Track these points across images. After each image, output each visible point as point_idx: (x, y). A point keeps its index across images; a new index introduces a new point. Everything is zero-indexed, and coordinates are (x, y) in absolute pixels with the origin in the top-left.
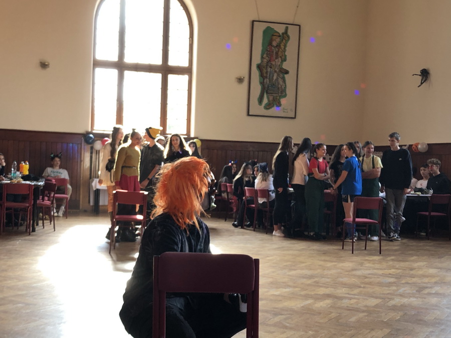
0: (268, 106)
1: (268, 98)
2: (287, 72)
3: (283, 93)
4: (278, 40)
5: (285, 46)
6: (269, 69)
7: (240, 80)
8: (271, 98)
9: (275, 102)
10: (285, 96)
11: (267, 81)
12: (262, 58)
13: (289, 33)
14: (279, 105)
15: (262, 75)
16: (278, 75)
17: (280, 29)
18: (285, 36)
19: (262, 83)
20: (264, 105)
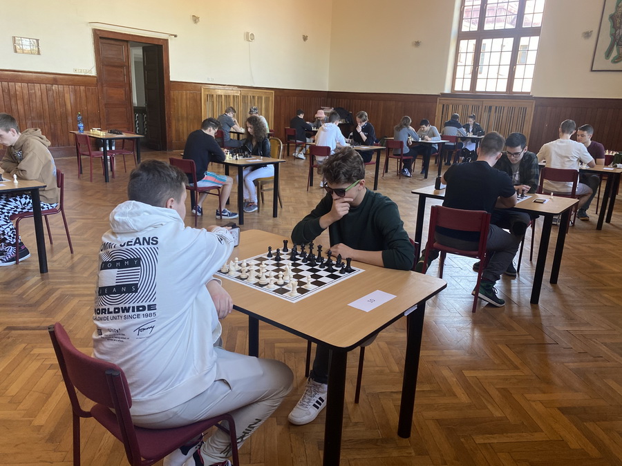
11: (619, 31)
12: (617, 7)
20: (611, 58)
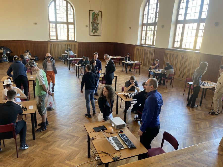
0: (94, 33)
1: (94, 31)
2: (98, 24)
3: (98, 29)
4: (96, 15)
5: (98, 17)
6: (94, 23)
7: (87, 26)
8: (95, 31)
9: (96, 32)
10: (98, 30)
11: (94, 26)
12: (92, 20)
13: (99, 14)
14: (97, 32)
15: (92, 25)
16: (96, 25)
17: (97, 13)
18: (98, 14)
19: (92, 27)
20: (93, 32)
